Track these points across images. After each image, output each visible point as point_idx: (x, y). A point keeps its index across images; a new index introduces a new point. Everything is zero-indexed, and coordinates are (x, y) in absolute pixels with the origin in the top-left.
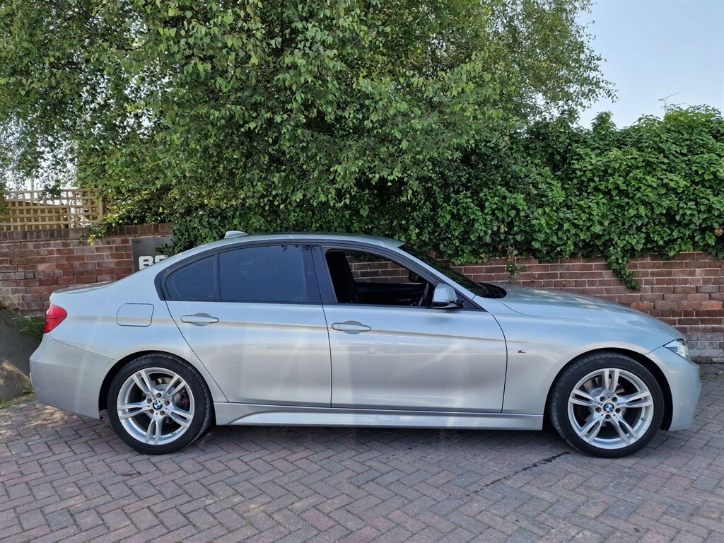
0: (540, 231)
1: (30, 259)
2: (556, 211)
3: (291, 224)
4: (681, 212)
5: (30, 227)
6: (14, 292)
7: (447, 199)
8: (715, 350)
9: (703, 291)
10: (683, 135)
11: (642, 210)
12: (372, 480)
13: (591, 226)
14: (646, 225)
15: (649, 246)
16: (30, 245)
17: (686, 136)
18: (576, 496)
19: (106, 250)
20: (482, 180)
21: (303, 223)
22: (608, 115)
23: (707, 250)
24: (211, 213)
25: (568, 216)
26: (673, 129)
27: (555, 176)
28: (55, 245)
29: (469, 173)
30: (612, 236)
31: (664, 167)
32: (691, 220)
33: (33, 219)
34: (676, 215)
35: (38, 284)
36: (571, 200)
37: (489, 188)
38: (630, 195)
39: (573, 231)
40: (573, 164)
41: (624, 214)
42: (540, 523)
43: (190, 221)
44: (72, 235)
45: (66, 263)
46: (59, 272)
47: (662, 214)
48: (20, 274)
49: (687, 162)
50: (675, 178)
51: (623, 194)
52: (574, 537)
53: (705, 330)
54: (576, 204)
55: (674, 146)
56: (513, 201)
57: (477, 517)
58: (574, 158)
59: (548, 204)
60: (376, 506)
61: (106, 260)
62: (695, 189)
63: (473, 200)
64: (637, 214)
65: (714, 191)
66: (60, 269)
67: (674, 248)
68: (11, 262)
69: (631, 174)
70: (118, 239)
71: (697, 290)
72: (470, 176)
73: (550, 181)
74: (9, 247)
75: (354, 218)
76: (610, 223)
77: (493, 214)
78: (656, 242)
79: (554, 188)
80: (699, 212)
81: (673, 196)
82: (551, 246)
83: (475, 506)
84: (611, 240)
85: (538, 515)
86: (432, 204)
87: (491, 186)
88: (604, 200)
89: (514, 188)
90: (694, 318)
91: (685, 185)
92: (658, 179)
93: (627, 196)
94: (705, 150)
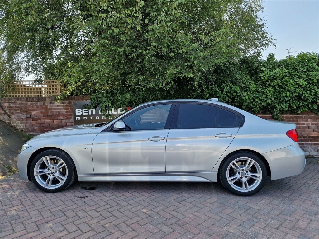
0: (245, 102)
1: (29, 109)
2: (252, 94)
3: (141, 97)
4: (304, 95)
5: (28, 96)
6: (21, 123)
7: (207, 88)
8: (316, 153)
9: (311, 128)
10: (305, 63)
11: (288, 94)
12: (184, 200)
13: (267, 100)
14: (289, 100)
15: (290, 109)
16: (29, 104)
17: (306, 64)
18: (268, 207)
19: (62, 106)
20: (222, 80)
21: (146, 96)
22: (273, 55)
23: (313, 111)
24: (107, 91)
25: (257, 95)
26: (301, 61)
27: (252, 79)
28: (40, 104)
29: (217, 77)
30: (275, 104)
31: (297, 77)
32: (308, 98)
33: (30, 92)
34: (302, 96)
35: (32, 120)
36: (259, 89)
37: (225, 84)
38: (283, 88)
39: (259, 102)
40: (260, 74)
41: (280, 95)
42: (255, 217)
43: (98, 95)
44: (47, 99)
45: (44, 111)
46: (41, 115)
47: (296, 96)
48: (24, 116)
49: (307, 75)
50: (302, 81)
51: (280, 87)
52: (270, 222)
53: (311, 144)
54: (261, 91)
55: (301, 68)
56: (235, 89)
57: (230, 215)
58: (260, 72)
59: (249, 91)
60: (188, 210)
61: (61, 110)
62: (310, 86)
63: (218, 88)
64: (286, 95)
65: (317, 87)
66: (41, 114)
67: (300, 110)
68: (20, 110)
69: (284, 79)
70: (67, 102)
71: (309, 127)
72: (217, 78)
73: (249, 81)
74: (20, 104)
75: (168, 95)
76: (274, 99)
77: (227, 94)
78: (293, 107)
79: (251, 84)
80: (311, 95)
81: (301, 89)
82: (250, 108)
83: (228, 211)
84: (275, 106)
85: (254, 214)
86: (201, 89)
87: (226, 83)
88: (272, 90)
89: (235, 84)
90: (307, 139)
91: (306, 84)
92: (295, 81)
93: (282, 88)
94: (314, 70)
